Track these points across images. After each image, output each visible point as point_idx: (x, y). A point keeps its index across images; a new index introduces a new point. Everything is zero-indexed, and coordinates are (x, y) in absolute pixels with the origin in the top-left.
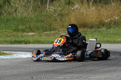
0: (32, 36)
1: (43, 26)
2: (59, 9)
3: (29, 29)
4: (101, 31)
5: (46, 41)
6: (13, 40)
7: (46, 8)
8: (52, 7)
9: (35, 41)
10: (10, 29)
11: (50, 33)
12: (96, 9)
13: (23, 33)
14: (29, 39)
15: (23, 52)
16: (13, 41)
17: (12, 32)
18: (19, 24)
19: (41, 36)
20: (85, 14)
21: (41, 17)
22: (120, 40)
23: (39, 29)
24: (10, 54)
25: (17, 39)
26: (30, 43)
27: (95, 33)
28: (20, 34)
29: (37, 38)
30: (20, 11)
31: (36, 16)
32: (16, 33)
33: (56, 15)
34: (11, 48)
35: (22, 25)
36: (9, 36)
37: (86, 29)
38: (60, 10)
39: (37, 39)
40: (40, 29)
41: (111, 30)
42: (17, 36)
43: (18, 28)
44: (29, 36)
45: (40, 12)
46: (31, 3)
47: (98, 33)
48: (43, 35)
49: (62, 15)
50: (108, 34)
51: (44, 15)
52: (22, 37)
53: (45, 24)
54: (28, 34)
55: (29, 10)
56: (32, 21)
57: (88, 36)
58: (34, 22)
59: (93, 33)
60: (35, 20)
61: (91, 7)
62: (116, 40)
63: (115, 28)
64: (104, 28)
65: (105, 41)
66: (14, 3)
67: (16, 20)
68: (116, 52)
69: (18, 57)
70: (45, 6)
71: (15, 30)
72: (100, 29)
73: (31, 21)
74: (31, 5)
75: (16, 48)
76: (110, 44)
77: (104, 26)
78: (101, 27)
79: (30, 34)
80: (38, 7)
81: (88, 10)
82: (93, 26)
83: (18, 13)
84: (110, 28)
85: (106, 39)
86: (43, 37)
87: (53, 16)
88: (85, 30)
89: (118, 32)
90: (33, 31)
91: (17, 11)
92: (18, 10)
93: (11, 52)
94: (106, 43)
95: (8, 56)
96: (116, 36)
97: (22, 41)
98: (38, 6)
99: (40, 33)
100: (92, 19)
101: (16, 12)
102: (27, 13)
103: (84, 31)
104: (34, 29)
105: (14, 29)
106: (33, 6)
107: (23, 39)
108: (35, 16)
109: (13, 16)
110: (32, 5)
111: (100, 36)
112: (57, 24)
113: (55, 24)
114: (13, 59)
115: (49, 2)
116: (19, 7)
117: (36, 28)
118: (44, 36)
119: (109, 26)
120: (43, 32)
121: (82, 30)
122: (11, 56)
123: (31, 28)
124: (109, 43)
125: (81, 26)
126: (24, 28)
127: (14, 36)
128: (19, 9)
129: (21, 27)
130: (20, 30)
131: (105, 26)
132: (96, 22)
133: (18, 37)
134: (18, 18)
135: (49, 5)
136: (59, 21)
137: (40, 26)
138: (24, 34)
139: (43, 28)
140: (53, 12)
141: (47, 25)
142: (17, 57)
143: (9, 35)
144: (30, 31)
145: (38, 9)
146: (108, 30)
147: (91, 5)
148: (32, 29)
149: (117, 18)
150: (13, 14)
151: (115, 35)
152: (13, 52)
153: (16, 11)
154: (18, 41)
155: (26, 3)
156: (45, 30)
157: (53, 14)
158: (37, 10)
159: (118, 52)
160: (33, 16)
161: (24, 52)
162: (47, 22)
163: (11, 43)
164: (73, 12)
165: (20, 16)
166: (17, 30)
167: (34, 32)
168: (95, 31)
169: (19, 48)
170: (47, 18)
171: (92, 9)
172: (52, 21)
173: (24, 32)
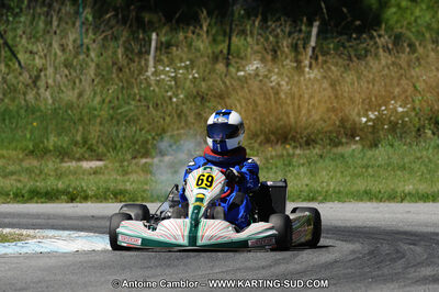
0: (95, 172)
1: (133, 137)
2: (191, 77)
3: (85, 149)
4: (342, 156)
5: (144, 191)
6: (25, 186)
7: (147, 71)
8: (167, 69)
9: (105, 193)
10: (15, 149)
11: (160, 161)
12: (325, 77)
13: (62, 161)
14: (83, 184)
15: (61, 232)
16: (23, 192)
17: (22, 160)
18: (46, 128)
19: (125, 173)
20: (286, 93)
21: (129, 104)
22: (411, 187)
23: (118, 147)
24: (13, 240)
25: (40, 185)
26: (86, 198)
27: (321, 164)
28: (50, 165)
29: (113, 179)
30: (50, 81)
31: (110, 102)
32: (35, 163)
33: (182, 96)
34: (19, 215)
35: (59, 135)
36: (12, 173)
37: (288, 146)
38: (195, 78)
39: (112, 186)
40: (122, 147)
41: (381, 154)
42: (41, 172)
43: (43, 142)
44: (84, 172)
45: (123, 87)
46: (93, 54)
47: (333, 164)
48: (134, 167)
49: (203, 98)
50: (367, 167)
51: (138, 97)
52: (59, 176)
53: (141, 130)
54: (81, 167)
55: (83, 78)
56: (95, 117)
57: (298, 174)
58: (101, 124)
59: (316, 162)
60: (104, 114)
61: (307, 69)
62: (399, 190)
63: (392, 146)
64: (354, 147)
65: (358, 191)
66: (31, 52)
67: (38, 114)
68: (399, 233)
69: (42, 250)
70: (143, 63)
71: (32, 152)
72: (340, 150)
73: (89, 120)
74: (92, 61)
75: (38, 216)
76: (375, 204)
77: (353, 136)
78: (344, 140)
79: (86, 165)
80: (116, 67)
81: (296, 78)
82: (313, 137)
83: (42, 90)
84: (376, 146)
85: (360, 185)
86: (134, 177)
87: (172, 103)
88: (285, 153)
89: (406, 160)
90: (98, 155)
91: (41, 83)
92: (43, 77)
93: (17, 231)
94: (362, 200)
95: (6, 244)
96: (399, 173)
97: (58, 191)
98: (114, 64)
99: (122, 161)
100: (309, 111)
101: (35, 85)
102: (76, 91)
103: (283, 156)
104: (101, 149)
105: (31, 147)
106: (98, 66)
107: (60, 185)
108: (104, 101)
109: (25, 100)
110: (95, 59)
111: (339, 175)
112: (183, 128)
113: (178, 129)
114: (27, 256)
115: (156, 48)
116: (46, 69)
117: (110, 143)
118: (136, 172)
119: (370, 137)
120: (135, 158)
121: (274, 153)
122: (20, 244)
123: (90, 142)
124: (370, 200)
125: (272, 137)
126: (65, 146)
127: (29, 171)
128: (45, 75)
129: (52, 141)
130: (50, 151)
131: (357, 138)
132: (325, 121)
133: (43, 176)
134: (43, 108)
135: (158, 61)
136: (191, 119)
137: (124, 137)
138: (64, 165)
139: (134, 144)
140: (171, 87)
141: (148, 131)
142: (39, 250)
143: (11, 168)
144: (87, 156)
145: (114, 76)
146: (370, 153)
147: (307, 62)
148: (95, 147)
149: (400, 110)
150: (24, 94)
151: (393, 170)
152: (24, 232)
153: (38, 83)
154: (43, 191)
155: (73, 52)
156: (143, 151)
157: (169, 94)
158: (112, 79)
159: (405, 233)
160: (98, 99)
161: (67, 233)
162: (149, 124)
163: (19, 197)
164: (243, 87)
165: (50, 101)
166: (39, 151)
167: (101, 160)
168: (321, 156)
169: (49, 217)
170: (148, 107)
171: (312, 76)
172: (168, 119)
173: (66, 159)
